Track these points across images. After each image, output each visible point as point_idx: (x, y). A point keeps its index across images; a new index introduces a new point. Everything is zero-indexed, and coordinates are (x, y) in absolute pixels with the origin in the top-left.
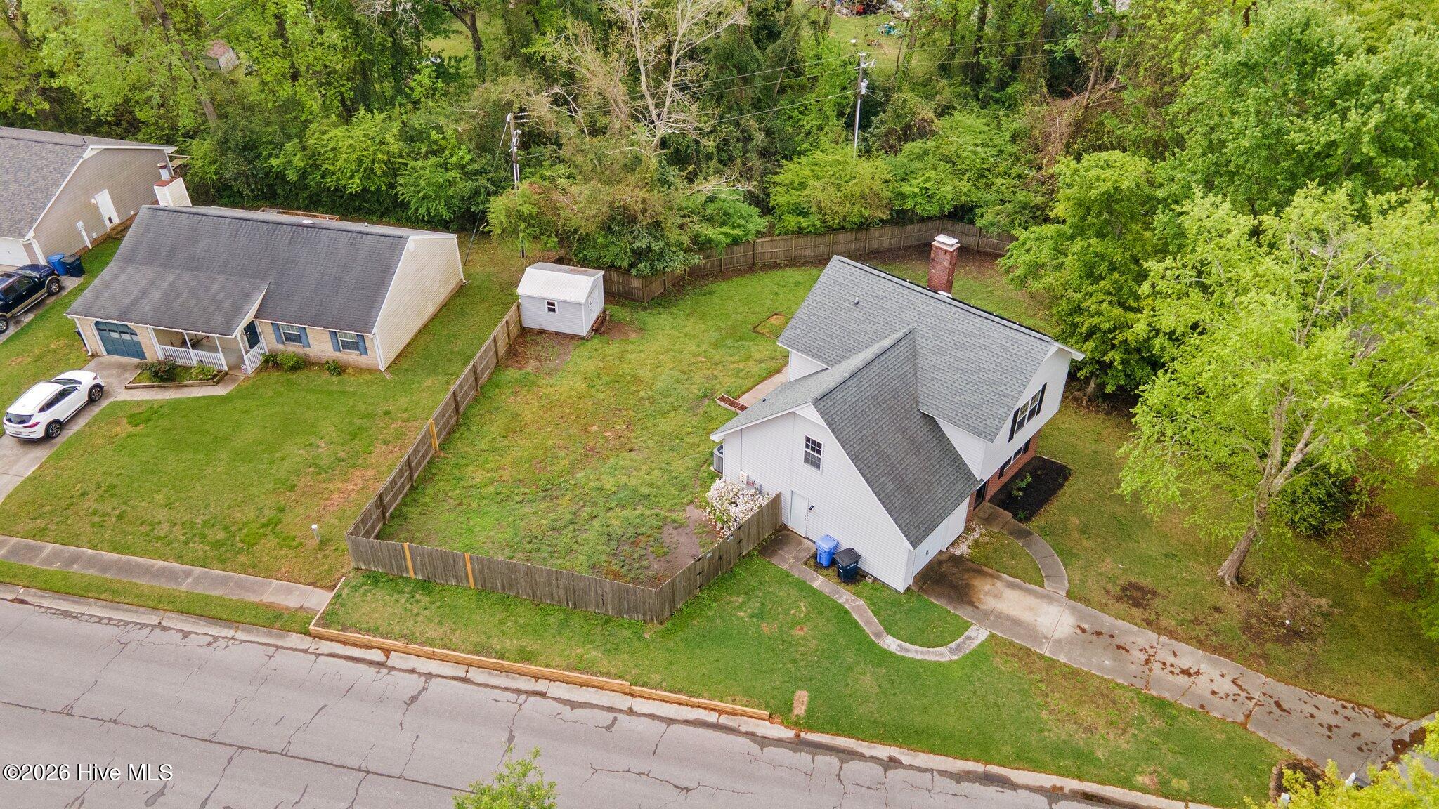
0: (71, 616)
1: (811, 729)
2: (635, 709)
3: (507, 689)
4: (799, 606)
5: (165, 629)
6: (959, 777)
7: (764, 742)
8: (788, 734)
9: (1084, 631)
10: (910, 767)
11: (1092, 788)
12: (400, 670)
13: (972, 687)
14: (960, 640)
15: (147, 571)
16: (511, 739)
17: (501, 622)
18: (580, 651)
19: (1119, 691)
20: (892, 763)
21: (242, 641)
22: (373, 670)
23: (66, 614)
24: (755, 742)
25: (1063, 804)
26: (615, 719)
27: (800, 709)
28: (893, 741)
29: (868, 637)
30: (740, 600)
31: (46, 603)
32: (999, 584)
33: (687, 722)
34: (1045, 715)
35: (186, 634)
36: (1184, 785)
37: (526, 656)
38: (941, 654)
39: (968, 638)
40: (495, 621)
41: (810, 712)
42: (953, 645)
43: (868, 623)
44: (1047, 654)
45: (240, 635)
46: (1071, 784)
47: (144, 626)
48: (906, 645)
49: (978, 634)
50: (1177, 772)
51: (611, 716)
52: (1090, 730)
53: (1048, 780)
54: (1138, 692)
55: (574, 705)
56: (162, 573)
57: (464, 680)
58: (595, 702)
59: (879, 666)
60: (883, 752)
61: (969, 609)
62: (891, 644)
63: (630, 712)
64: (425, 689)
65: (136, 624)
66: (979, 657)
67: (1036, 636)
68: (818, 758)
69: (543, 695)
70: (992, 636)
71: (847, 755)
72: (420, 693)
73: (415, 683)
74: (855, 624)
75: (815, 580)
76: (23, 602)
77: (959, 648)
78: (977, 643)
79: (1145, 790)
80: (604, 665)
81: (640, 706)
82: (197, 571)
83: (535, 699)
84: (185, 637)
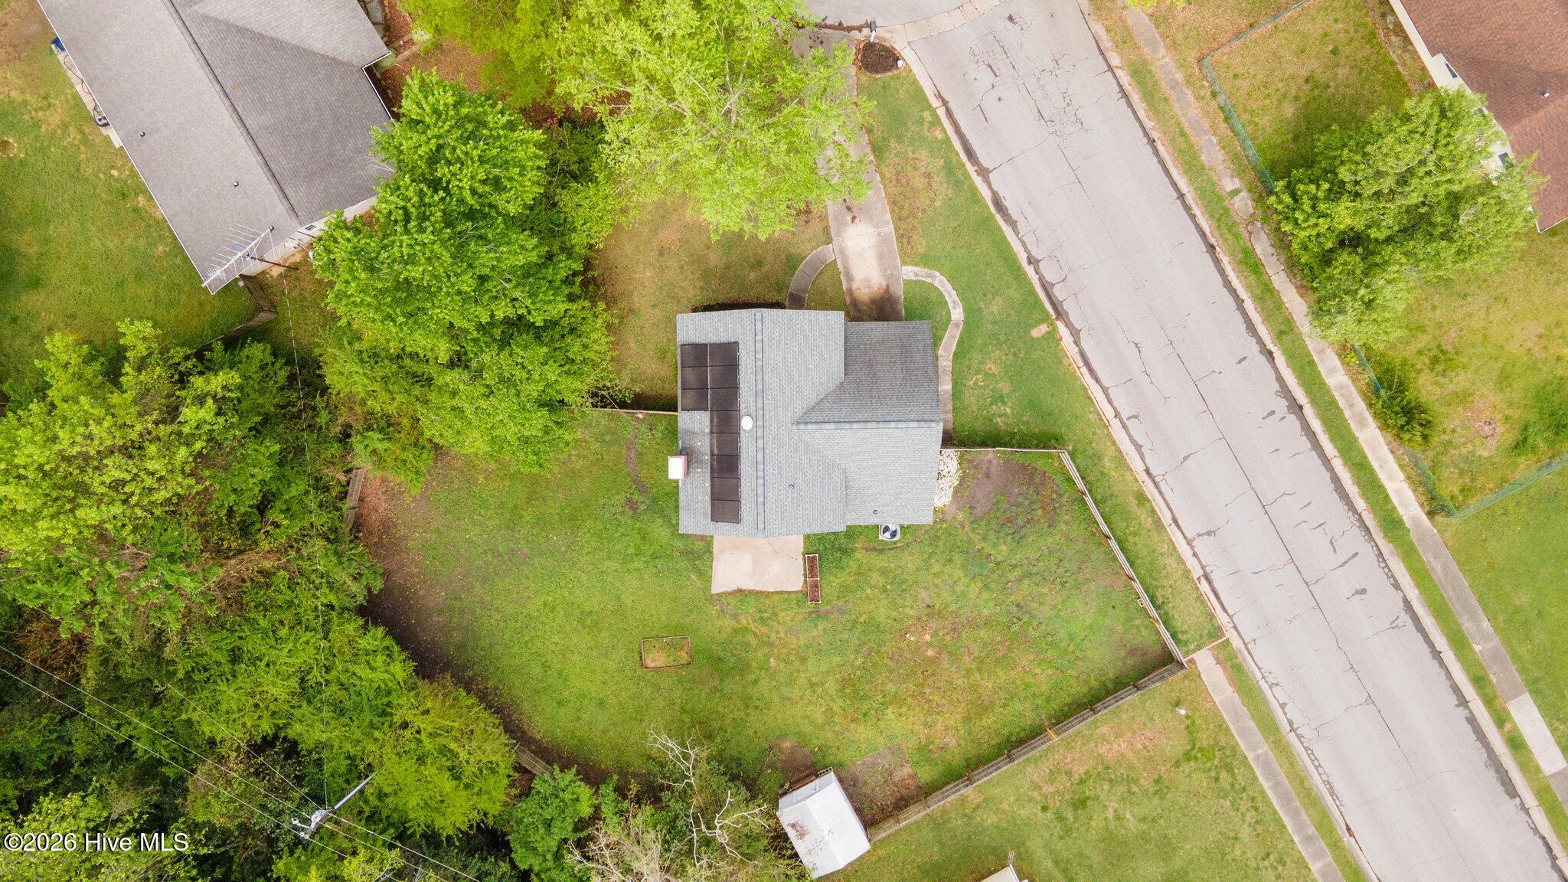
0: (1331, 787)
1: (1048, 315)
2: (1114, 414)
3: (1160, 493)
4: (975, 383)
5: (1291, 723)
6: (1013, 224)
7: (1075, 334)
8: (1060, 325)
9: (854, 218)
10: (1026, 250)
11: (963, 157)
12: (1200, 562)
13: (953, 251)
14: (922, 279)
15: (1277, 785)
16: (1186, 458)
17: (1135, 534)
18: (1113, 473)
19: (887, 175)
20: (1031, 261)
21: (1260, 669)
22: (1213, 576)
23: (1332, 794)
24: (1079, 337)
25: (985, 165)
26: (1128, 419)
27: (1044, 328)
28: (1020, 268)
29: (963, 329)
30: (999, 420)
31: (1337, 814)
32: (855, 286)
33: (1097, 381)
34: (938, 204)
35: (1283, 706)
36: (926, 114)
37: (1142, 498)
38: (941, 282)
39: (917, 275)
40: (1137, 539)
41: (1038, 323)
42: (929, 280)
43: (953, 337)
44: (892, 226)
45: (1258, 676)
46: (971, 169)
47: (1299, 737)
48: (951, 305)
49: (909, 272)
50: (921, 121)
51: (1129, 423)
52: (928, 176)
53: (978, 181)
54: (878, 166)
55: (1138, 447)
56: (1270, 774)
57: (1175, 521)
58: (1128, 439)
59: (980, 309)
60: (1030, 270)
61: (892, 289)
62: (957, 314)
63: (1117, 415)
64: (1199, 535)
65: (1302, 743)
66: (926, 261)
67: (883, 240)
68: (1061, 299)
69: (1147, 471)
70: (904, 263)
71: (1046, 287)
72: (1202, 535)
73: (1200, 545)
74: (960, 342)
75: (946, 392)
76: (1348, 829)
77: (928, 276)
78: (916, 269)
79: (944, 131)
80: (1111, 451)
81: (1109, 413)
82: (1250, 757)
83: (1153, 472)
84: (1285, 704)
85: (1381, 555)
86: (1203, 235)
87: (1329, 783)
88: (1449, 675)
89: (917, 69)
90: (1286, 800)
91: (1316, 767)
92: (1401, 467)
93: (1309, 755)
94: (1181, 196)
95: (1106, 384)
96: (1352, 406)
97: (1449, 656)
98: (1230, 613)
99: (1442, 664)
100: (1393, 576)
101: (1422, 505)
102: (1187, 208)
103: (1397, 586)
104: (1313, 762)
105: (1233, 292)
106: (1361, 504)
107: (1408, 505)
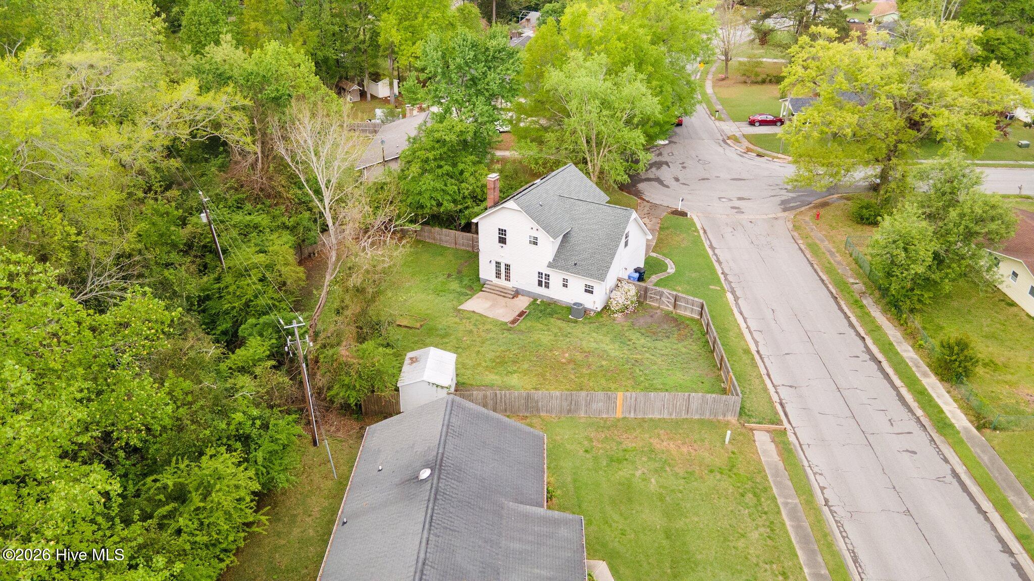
0: (855, 556)
2: (745, 327)
3: (763, 362)
5: (826, 501)
6: (720, 263)
7: (737, 298)
8: (728, 291)
10: (723, 270)
12: (779, 396)
13: (681, 256)
14: (659, 258)
15: (798, 528)
16: (787, 354)
20: (724, 273)
21: (809, 462)
22: (786, 406)
23: (855, 560)
25: (715, 246)
26: (754, 331)
27: (717, 288)
29: (671, 275)
33: (742, 314)
35: (822, 489)
36: (693, 229)
38: (669, 261)
39: (657, 256)
42: (662, 259)
43: (663, 275)
45: (806, 464)
46: (706, 245)
47: (832, 512)
48: (669, 268)
49: (654, 255)
52: (683, 239)
54: (659, 231)
55: (756, 341)
56: (795, 519)
57: (768, 375)
58: (751, 337)
59: (684, 274)
62: (671, 271)
63: (748, 328)
64: (783, 385)
65: (834, 517)
68: (734, 287)
69: (758, 351)
70: (653, 252)
72: (786, 386)
73: (783, 390)
74: (667, 277)
81: (743, 325)
82: (780, 501)
83: (761, 352)
84: (825, 488)
85: (933, 440)
86: (831, 293)
87: (853, 552)
88: (994, 528)
89: (696, 219)
90: (805, 540)
91: (843, 537)
92: (955, 401)
93: (838, 527)
94: (823, 281)
95: (746, 316)
96: (918, 367)
97: (995, 516)
98: (794, 426)
99: (987, 519)
100: (943, 454)
101: (971, 422)
102: (825, 285)
103: (946, 461)
104: (841, 532)
105: (845, 314)
106: (919, 413)
107: (960, 420)
